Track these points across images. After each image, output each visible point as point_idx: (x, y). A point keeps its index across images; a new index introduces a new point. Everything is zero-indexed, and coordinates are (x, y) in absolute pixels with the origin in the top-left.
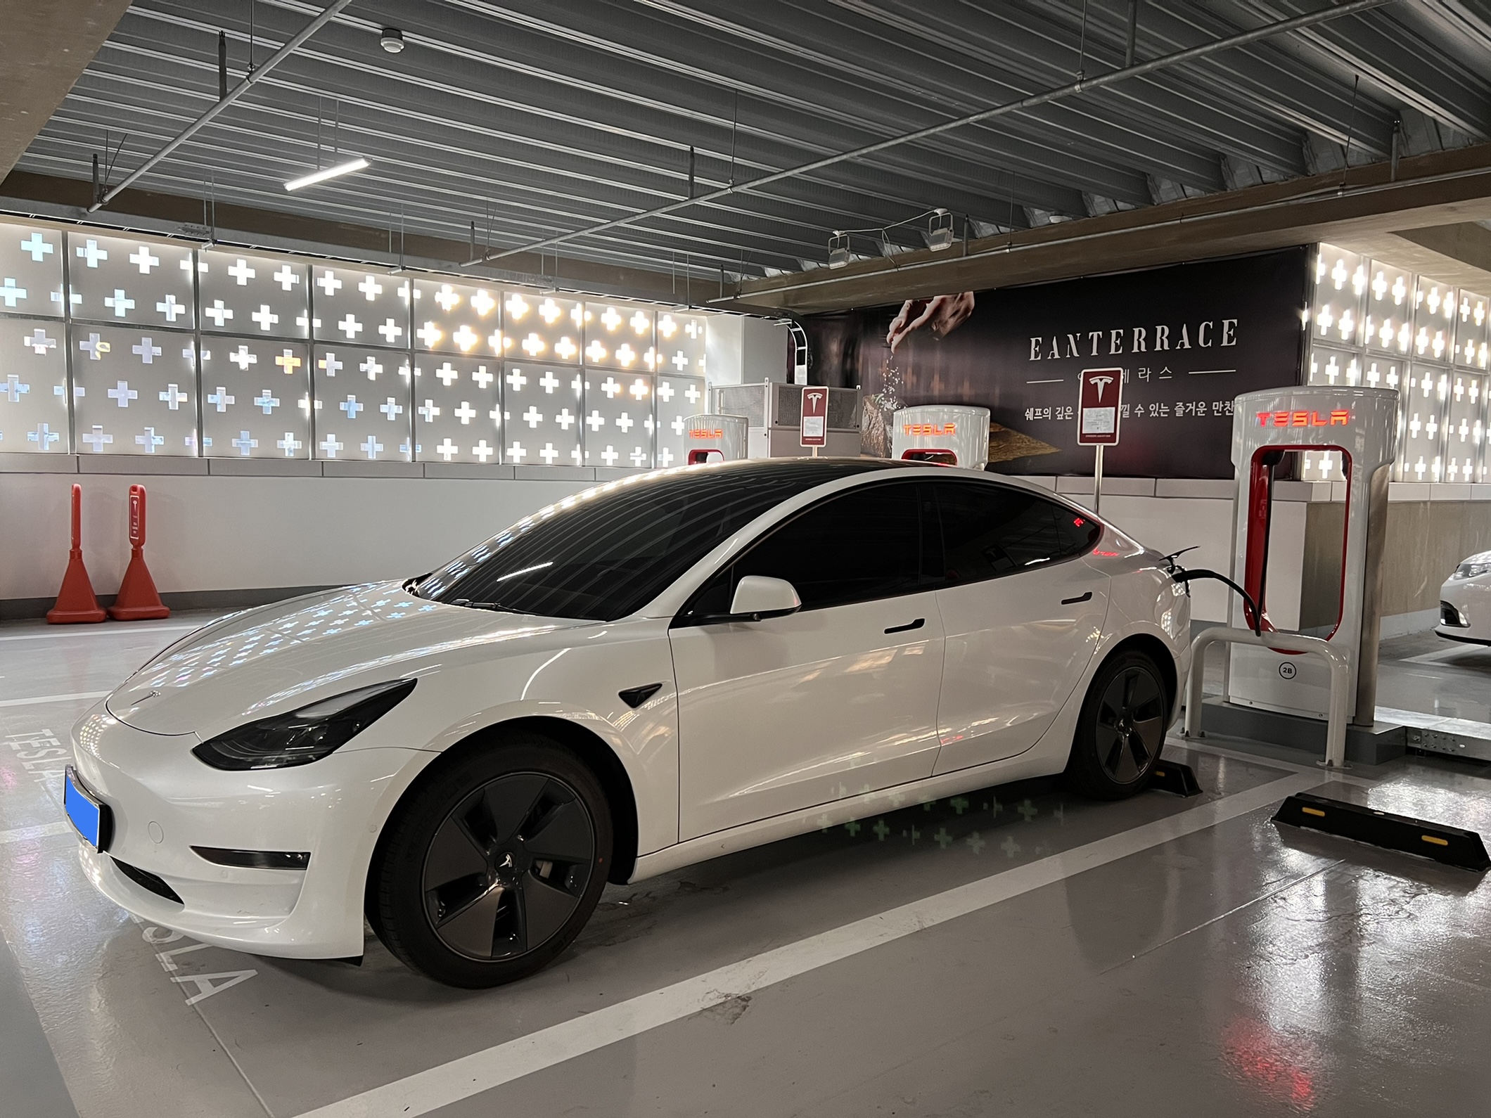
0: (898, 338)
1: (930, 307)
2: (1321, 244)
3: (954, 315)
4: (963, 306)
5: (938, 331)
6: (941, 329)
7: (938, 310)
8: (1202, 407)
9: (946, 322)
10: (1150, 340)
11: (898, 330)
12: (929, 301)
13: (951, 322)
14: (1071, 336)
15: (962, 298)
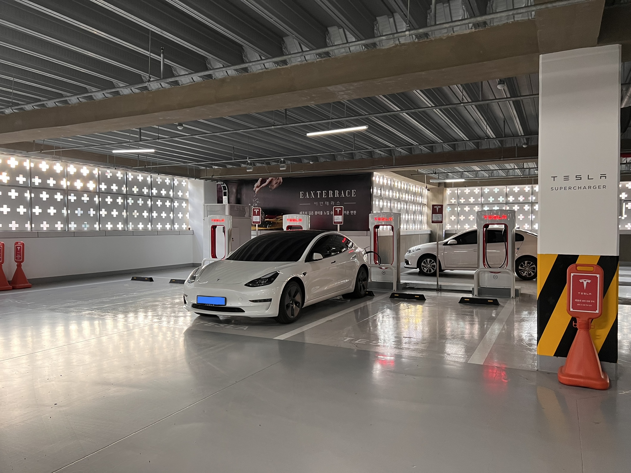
0: (257, 189)
1: (268, 181)
2: (374, 173)
3: (276, 183)
4: (279, 181)
5: (271, 188)
6: (272, 188)
7: (271, 182)
8: (348, 212)
9: (274, 186)
10: (334, 194)
11: (258, 187)
12: (268, 179)
13: (275, 186)
14: (312, 192)
15: (278, 179)
